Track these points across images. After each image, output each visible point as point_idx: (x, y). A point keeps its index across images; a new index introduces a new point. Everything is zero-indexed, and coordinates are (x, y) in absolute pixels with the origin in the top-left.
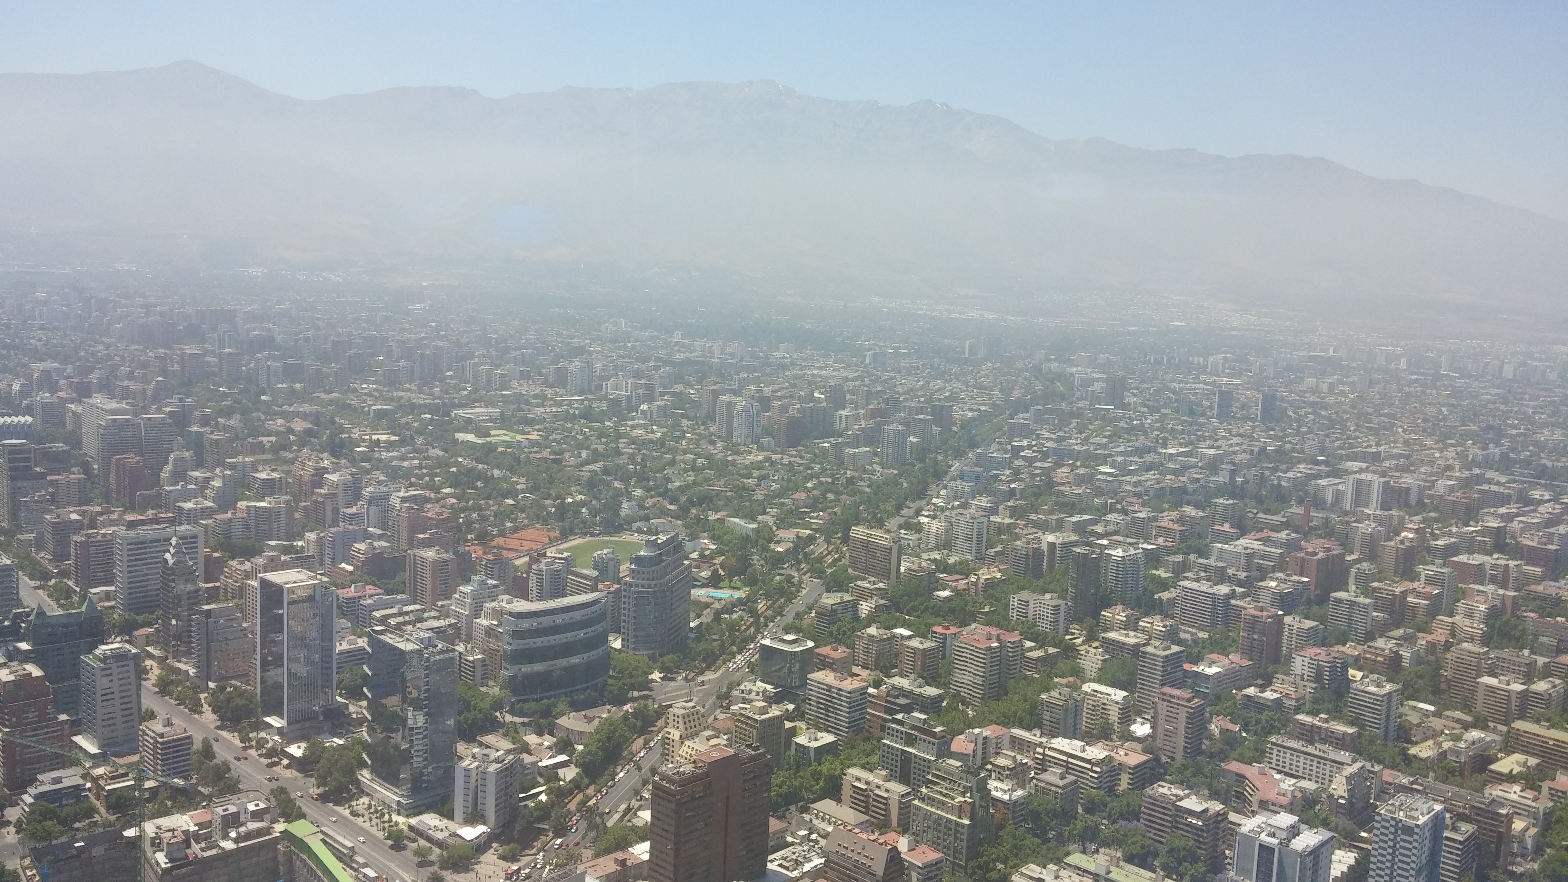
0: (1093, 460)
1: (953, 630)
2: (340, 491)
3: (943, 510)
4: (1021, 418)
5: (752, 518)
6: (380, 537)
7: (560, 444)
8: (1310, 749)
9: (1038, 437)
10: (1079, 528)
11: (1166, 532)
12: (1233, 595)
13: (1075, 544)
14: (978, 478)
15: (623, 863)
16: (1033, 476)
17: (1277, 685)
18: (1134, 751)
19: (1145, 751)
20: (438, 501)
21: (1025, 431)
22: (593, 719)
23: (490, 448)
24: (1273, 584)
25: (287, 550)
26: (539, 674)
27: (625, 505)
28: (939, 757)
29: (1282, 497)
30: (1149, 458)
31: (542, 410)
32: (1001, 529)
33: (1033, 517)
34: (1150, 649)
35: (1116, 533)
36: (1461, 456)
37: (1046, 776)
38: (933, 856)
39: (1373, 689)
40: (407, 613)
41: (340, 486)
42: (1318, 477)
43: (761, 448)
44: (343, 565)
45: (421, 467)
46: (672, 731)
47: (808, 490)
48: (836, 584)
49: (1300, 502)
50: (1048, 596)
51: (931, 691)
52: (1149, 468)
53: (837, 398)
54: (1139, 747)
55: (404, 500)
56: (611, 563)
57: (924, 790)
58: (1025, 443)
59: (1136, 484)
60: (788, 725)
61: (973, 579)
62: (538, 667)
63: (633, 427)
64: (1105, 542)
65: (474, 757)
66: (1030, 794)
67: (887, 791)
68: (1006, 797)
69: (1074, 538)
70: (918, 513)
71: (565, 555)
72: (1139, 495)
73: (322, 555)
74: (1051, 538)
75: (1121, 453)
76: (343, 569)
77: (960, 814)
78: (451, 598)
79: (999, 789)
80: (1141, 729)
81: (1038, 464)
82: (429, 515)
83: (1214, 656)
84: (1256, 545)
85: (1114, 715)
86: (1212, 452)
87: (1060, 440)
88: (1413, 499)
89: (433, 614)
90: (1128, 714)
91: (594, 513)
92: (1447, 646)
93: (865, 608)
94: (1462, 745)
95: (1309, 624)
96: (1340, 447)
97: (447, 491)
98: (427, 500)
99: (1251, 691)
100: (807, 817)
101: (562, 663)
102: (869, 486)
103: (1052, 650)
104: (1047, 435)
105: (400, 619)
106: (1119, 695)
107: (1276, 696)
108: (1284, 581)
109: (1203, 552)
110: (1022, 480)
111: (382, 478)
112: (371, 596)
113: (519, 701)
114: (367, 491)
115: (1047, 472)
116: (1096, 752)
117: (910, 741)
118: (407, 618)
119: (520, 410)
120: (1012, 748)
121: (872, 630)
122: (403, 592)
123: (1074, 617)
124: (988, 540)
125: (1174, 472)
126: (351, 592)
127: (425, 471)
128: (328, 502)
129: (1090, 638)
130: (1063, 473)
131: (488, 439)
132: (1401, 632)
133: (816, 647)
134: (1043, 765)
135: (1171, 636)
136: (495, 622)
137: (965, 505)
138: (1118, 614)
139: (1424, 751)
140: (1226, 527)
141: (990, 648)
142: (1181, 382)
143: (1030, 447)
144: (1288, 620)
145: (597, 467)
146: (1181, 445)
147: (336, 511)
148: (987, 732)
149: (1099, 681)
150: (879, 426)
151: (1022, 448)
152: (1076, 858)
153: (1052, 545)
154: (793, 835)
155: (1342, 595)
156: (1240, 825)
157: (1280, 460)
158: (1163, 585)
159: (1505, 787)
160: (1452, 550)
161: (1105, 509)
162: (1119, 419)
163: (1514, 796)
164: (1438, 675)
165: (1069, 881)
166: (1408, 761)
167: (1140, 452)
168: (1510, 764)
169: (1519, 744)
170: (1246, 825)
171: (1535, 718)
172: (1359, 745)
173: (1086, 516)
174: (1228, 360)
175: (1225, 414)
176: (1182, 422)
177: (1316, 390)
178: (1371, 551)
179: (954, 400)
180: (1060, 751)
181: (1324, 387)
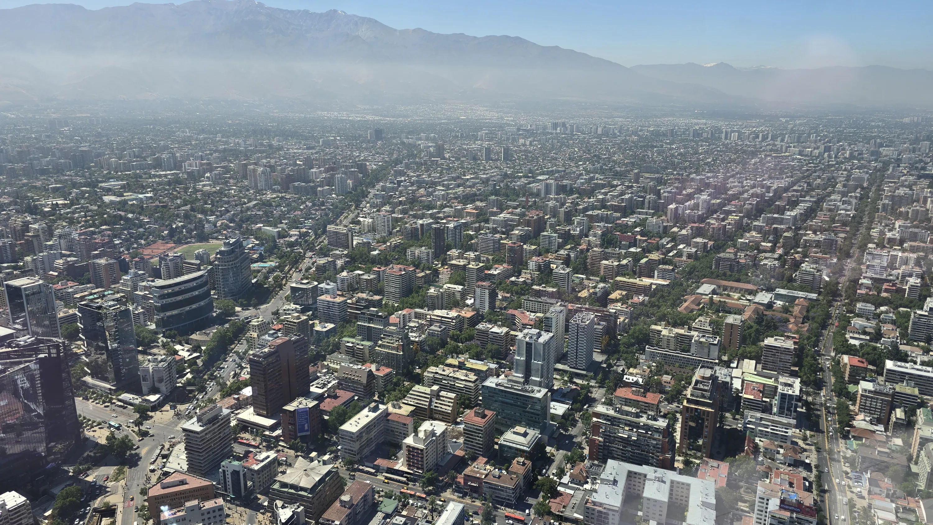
0: (434, 184)
1: (383, 268)
2: (40, 233)
3: (369, 214)
4: (399, 168)
5: (275, 226)
6: (69, 256)
7: (164, 198)
8: (539, 300)
9: (408, 176)
10: (432, 216)
11: (469, 214)
12: (502, 239)
13: (431, 223)
14: (383, 197)
15: (238, 399)
16: (408, 194)
17: (523, 275)
18: (468, 311)
19: (473, 310)
20: (100, 233)
21: (402, 173)
22: (209, 334)
23: (125, 202)
24: (517, 232)
25: (15, 268)
26: (176, 315)
27: (206, 226)
28: (385, 327)
29: (516, 194)
30: (459, 181)
31: (150, 180)
32: (397, 220)
33: (411, 213)
34: (470, 266)
35: (449, 216)
36: (585, 169)
37: (433, 328)
38: (388, 370)
39: (562, 271)
40: (95, 293)
41: (40, 231)
42: (529, 183)
43: (274, 191)
44: (51, 273)
45: (86, 216)
46: (253, 333)
47: (301, 210)
48: (324, 253)
49: (524, 195)
50: (423, 248)
51: (377, 297)
52: (459, 186)
53: (309, 164)
54: (470, 309)
55: (80, 235)
56: (205, 256)
57: (380, 342)
58: (403, 178)
59: (454, 194)
60: (311, 322)
61: (388, 244)
62: (175, 312)
63: (204, 186)
64: (444, 221)
65: (149, 361)
66: (427, 337)
67: (362, 345)
68: (417, 339)
69: (431, 221)
70: (358, 216)
71: (179, 254)
72: (456, 198)
73: (37, 268)
74: (420, 222)
75: (446, 180)
76: (51, 275)
77: (397, 349)
78: (119, 283)
79: (413, 336)
80: (469, 302)
81: (410, 188)
82: (97, 241)
83: (496, 266)
84: (508, 216)
85: (458, 297)
86: (485, 176)
87: (418, 176)
88: (568, 188)
89: (110, 292)
90: (464, 295)
91: (190, 231)
92: (588, 250)
93: (339, 263)
94: (598, 290)
95: (533, 247)
96: (537, 169)
97: (104, 227)
98: (93, 233)
99: (513, 279)
100: (326, 363)
101: (187, 308)
102: (332, 205)
103: (428, 272)
104: (412, 174)
105: (91, 297)
106: (459, 288)
107: (523, 279)
108: (521, 230)
109: (487, 221)
110: (403, 196)
111: (65, 224)
112: (71, 287)
113: (167, 330)
114: (57, 232)
115: (414, 192)
116: (453, 313)
117: (370, 320)
118: (95, 296)
119: (137, 181)
120: (416, 317)
121: (345, 274)
122: (89, 282)
123: (436, 256)
124: (393, 225)
125: (470, 187)
126: (59, 286)
127: (89, 218)
128: (34, 240)
129: (443, 265)
130: (422, 191)
131: (123, 198)
132: (569, 247)
133: (319, 284)
134: (431, 322)
135: (477, 259)
136: (147, 292)
137: (378, 211)
138: (454, 252)
139: (584, 294)
140: (495, 210)
141: (401, 275)
142: (467, 144)
143: (405, 181)
144: (525, 246)
145: (188, 207)
146: (471, 174)
147: (40, 245)
148: (404, 312)
149: (450, 283)
150: (333, 176)
151: (402, 181)
152: (450, 361)
153: (422, 225)
154: (320, 372)
155: (545, 233)
156: (516, 336)
157: (513, 177)
158: (471, 237)
159: (615, 304)
160: (586, 209)
161: (443, 206)
162: (442, 164)
163: (619, 308)
164: (585, 263)
165: (448, 371)
166: (578, 299)
167: (454, 179)
168: (615, 295)
169: (617, 286)
170: (520, 335)
171: (624, 275)
172: (558, 296)
173: (435, 211)
174: (486, 134)
175: (488, 158)
176: (470, 164)
177: (524, 145)
178: (554, 213)
179: (367, 160)
180: (438, 316)
181: (528, 143)
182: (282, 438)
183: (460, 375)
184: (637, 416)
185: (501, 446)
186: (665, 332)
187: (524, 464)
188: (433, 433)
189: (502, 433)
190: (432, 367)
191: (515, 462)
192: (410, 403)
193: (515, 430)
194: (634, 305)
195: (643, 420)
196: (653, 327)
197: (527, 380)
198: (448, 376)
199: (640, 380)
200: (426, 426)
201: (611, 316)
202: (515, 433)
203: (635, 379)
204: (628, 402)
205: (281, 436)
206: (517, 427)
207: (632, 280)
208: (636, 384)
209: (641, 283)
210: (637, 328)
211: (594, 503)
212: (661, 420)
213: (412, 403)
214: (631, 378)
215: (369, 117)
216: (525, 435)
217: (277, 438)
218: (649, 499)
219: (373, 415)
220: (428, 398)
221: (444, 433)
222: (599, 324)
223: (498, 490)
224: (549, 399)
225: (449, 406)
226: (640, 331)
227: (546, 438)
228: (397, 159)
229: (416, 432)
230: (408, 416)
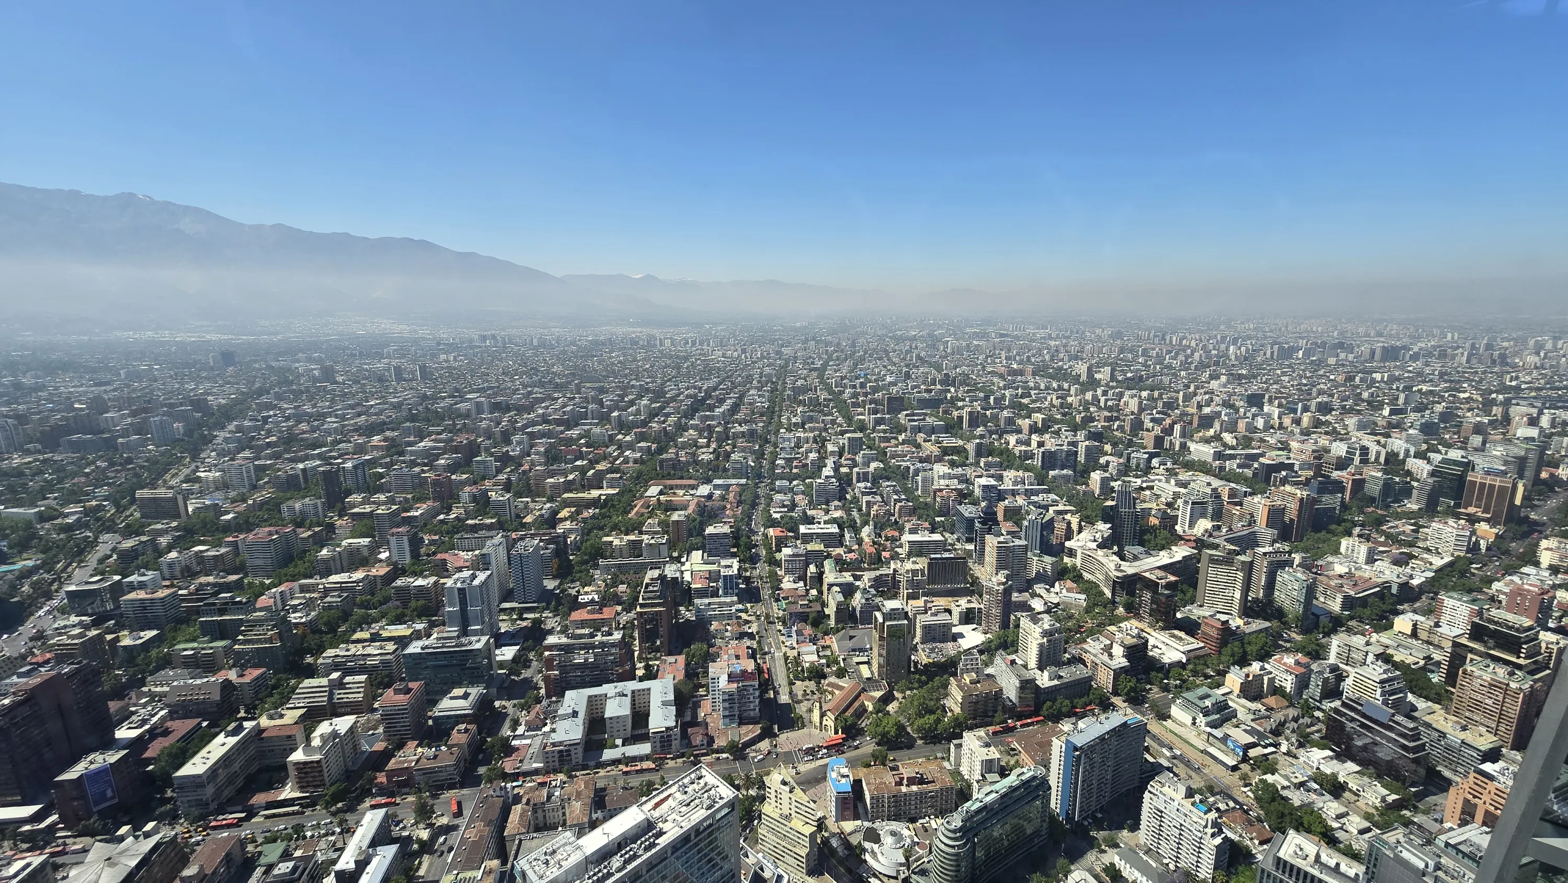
0: (322, 416)
1: (242, 537)
3: (215, 465)
4: (264, 399)
5: (33, 505)
8: (476, 535)
9: (280, 409)
10: (319, 456)
11: (375, 448)
12: (423, 472)
13: (319, 466)
14: (239, 440)
16: (281, 432)
17: (455, 510)
18: (382, 567)
19: (388, 566)
21: (269, 407)
24: (443, 461)
28: (247, 615)
29: (439, 417)
30: (359, 409)
32: (263, 468)
33: (287, 456)
34: (379, 512)
35: (346, 454)
36: (522, 384)
37: (328, 599)
38: (257, 672)
39: (501, 499)
42: (456, 404)
43: (28, 452)
47: (87, 475)
48: (131, 531)
49: (450, 418)
50: (307, 499)
51: (232, 578)
52: (359, 415)
53: (99, 405)
54: (385, 565)
57: (241, 638)
58: (271, 413)
59: (353, 425)
60: (109, 637)
61: (250, 502)
64: (340, 461)
66: (320, 613)
67: (211, 648)
68: (304, 620)
69: (318, 462)
70: (197, 469)
72: (356, 430)
74: (301, 466)
75: (340, 409)
77: (272, 642)
79: (297, 618)
80: (384, 556)
81: (284, 424)
83: (418, 505)
84: (430, 444)
85: (365, 553)
86: (396, 400)
87: (296, 408)
88: (504, 406)
90: (374, 549)
92: (530, 469)
93: (163, 541)
94: (544, 511)
95: (465, 476)
96: (465, 387)
99: (442, 517)
100: (145, 689)
102: (146, 461)
103: (317, 529)
104: (286, 406)
106: (366, 541)
107: (455, 515)
108: (448, 459)
109: (401, 453)
110: (273, 436)
115: (290, 428)
116: (359, 575)
117: (222, 612)
120: (301, 592)
121: (173, 555)
123: (330, 506)
124: (256, 477)
125: (376, 414)
129: (340, 517)
130: (304, 426)
132: (509, 469)
133: (123, 578)
134: (325, 594)
135: (391, 502)
137: (231, 460)
138: (356, 498)
139: (529, 519)
140: (412, 439)
141: (272, 540)
142: (369, 364)
143: (275, 415)
144: (454, 477)
146: (376, 399)
148: (281, 589)
149: (352, 538)
150: (145, 420)
151: (270, 417)
152: (357, 636)
153: (304, 470)
154: (135, 705)
155: (479, 458)
156: (445, 584)
157: (435, 398)
158: (381, 476)
159: (564, 523)
160: (526, 426)
161: (336, 442)
162: (334, 390)
163: (568, 527)
164: (528, 484)
165: (354, 649)
166: (524, 526)
167: (352, 407)
168: (564, 513)
169: (567, 504)
170: (449, 583)
171: (571, 491)
172: (500, 526)
173: (324, 449)
174: (395, 350)
175: (400, 378)
176: (375, 387)
177: (447, 361)
178: (489, 435)
179: (208, 394)
180: (335, 583)
181: (452, 358)
182: (61, 826)
183: (372, 650)
184: (592, 636)
185: (436, 719)
186: (616, 542)
187: (466, 730)
188: (335, 734)
189: (434, 703)
190: (329, 651)
191: (455, 731)
192: (298, 705)
193: (452, 695)
194: (585, 520)
195: (599, 638)
196: (605, 539)
197: (464, 632)
198: (354, 655)
199: (596, 597)
200: (324, 728)
201: (559, 537)
202: (452, 698)
203: (590, 597)
204: (583, 624)
205: (58, 823)
206: (455, 690)
207: (580, 495)
208: (593, 601)
209: (589, 496)
210: (588, 543)
211: (554, 745)
212: (616, 633)
213: (301, 705)
214: (586, 597)
215: (213, 337)
216: (466, 696)
217: (52, 828)
218: (611, 718)
219: (233, 741)
220: (326, 691)
221: (352, 730)
222: (547, 549)
223: (436, 772)
224: (493, 647)
225: (359, 692)
226: (592, 546)
227: (494, 691)
228: (260, 388)
229: (308, 739)
230: (296, 723)
